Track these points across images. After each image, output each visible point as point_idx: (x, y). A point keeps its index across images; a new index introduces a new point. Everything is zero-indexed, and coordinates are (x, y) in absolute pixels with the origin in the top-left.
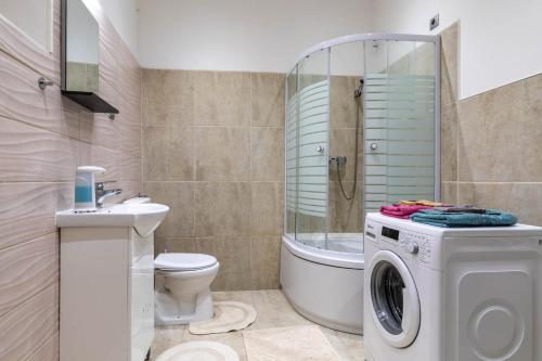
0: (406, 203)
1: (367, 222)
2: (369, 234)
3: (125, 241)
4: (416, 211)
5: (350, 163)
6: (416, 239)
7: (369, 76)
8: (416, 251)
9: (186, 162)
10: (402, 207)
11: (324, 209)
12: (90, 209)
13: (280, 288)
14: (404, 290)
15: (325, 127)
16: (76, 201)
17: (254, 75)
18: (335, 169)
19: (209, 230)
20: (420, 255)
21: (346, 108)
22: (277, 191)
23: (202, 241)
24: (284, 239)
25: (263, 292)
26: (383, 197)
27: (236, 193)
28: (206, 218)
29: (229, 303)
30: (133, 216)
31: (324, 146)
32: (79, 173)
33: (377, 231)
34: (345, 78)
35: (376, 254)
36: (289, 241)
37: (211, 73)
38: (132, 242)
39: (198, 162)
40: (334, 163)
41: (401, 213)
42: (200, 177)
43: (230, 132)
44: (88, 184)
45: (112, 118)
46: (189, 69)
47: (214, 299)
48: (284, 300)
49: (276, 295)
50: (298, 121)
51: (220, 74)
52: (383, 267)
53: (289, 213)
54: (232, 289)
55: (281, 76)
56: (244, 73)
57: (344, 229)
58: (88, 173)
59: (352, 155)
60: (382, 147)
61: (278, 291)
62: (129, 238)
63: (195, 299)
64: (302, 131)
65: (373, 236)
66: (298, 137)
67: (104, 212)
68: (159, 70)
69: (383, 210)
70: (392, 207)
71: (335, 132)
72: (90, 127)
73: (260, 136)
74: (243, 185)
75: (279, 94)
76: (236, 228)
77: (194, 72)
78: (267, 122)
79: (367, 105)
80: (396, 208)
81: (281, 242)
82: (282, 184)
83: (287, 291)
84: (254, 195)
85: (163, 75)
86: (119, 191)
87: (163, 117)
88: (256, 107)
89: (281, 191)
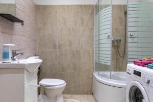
0: (145, 59)
1: (128, 68)
2: (128, 73)
3: (22, 74)
4: (149, 63)
5: (123, 42)
6: (149, 77)
7: (129, 3)
8: (149, 82)
9: (54, 42)
10: (143, 61)
11: (109, 62)
12: (9, 61)
13: (93, 94)
14: (143, 100)
15: (110, 26)
16: (3, 58)
17: (81, 6)
18: (116, 44)
19: (63, 69)
20: (150, 84)
21: (120, 18)
22: (91, 54)
23: (60, 74)
24: (94, 74)
25: (85, 95)
26: (136, 57)
27: (74, 55)
28: (62, 65)
29: (71, 100)
30: (25, 64)
31: (110, 34)
32: (4, 47)
33: (132, 72)
34: (120, 6)
35: (131, 83)
36: (96, 75)
37: (63, 6)
38: (25, 75)
39: (58, 42)
40: (115, 42)
41: (142, 64)
42: (60, 48)
43: (71, 30)
44: (8, 51)
45: (23, 24)
46: (55, 4)
47: (64, 98)
48: (94, 99)
49: (90, 97)
50: (99, 24)
51: (68, 6)
52: (134, 88)
53: (96, 63)
54: (72, 94)
55: (92, 6)
56: (77, 5)
57: (120, 70)
58: (8, 47)
59: (123, 38)
60: (135, 34)
61: (92, 95)
62: (23, 73)
63: (56, 97)
64: (101, 28)
65: (130, 74)
66: (99, 31)
67: (15, 62)
68: (43, 6)
69: (135, 63)
70: (139, 61)
71: (116, 29)
72: (12, 28)
73: (84, 31)
74: (77, 51)
75: (92, 13)
76: (74, 68)
77: (57, 6)
78: (87, 25)
79: (129, 16)
80: (140, 62)
81: (93, 75)
82: (93, 51)
83: (95, 95)
84: (81, 56)
85: (45, 7)
86: (22, 54)
87: (45, 24)
88: (82, 19)
89: (93, 54)
